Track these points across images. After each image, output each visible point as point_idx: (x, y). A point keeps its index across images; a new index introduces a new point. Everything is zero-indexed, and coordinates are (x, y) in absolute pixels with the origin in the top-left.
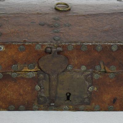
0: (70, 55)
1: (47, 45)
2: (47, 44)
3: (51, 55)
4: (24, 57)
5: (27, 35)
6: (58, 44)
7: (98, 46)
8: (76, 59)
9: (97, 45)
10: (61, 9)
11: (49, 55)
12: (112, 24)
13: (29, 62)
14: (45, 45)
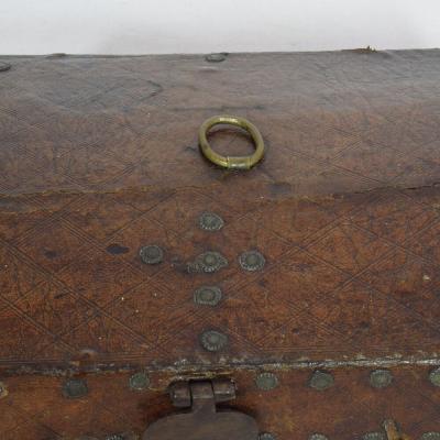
0: (268, 404)
1: (173, 374)
2: (172, 369)
3: (190, 415)
4: (84, 416)
5: (93, 324)
6: (217, 371)
7: (377, 372)
8: (291, 416)
9: (372, 369)
10: (225, 164)
11: (181, 416)
12: (429, 251)
13: (103, 429)
14: (165, 376)
